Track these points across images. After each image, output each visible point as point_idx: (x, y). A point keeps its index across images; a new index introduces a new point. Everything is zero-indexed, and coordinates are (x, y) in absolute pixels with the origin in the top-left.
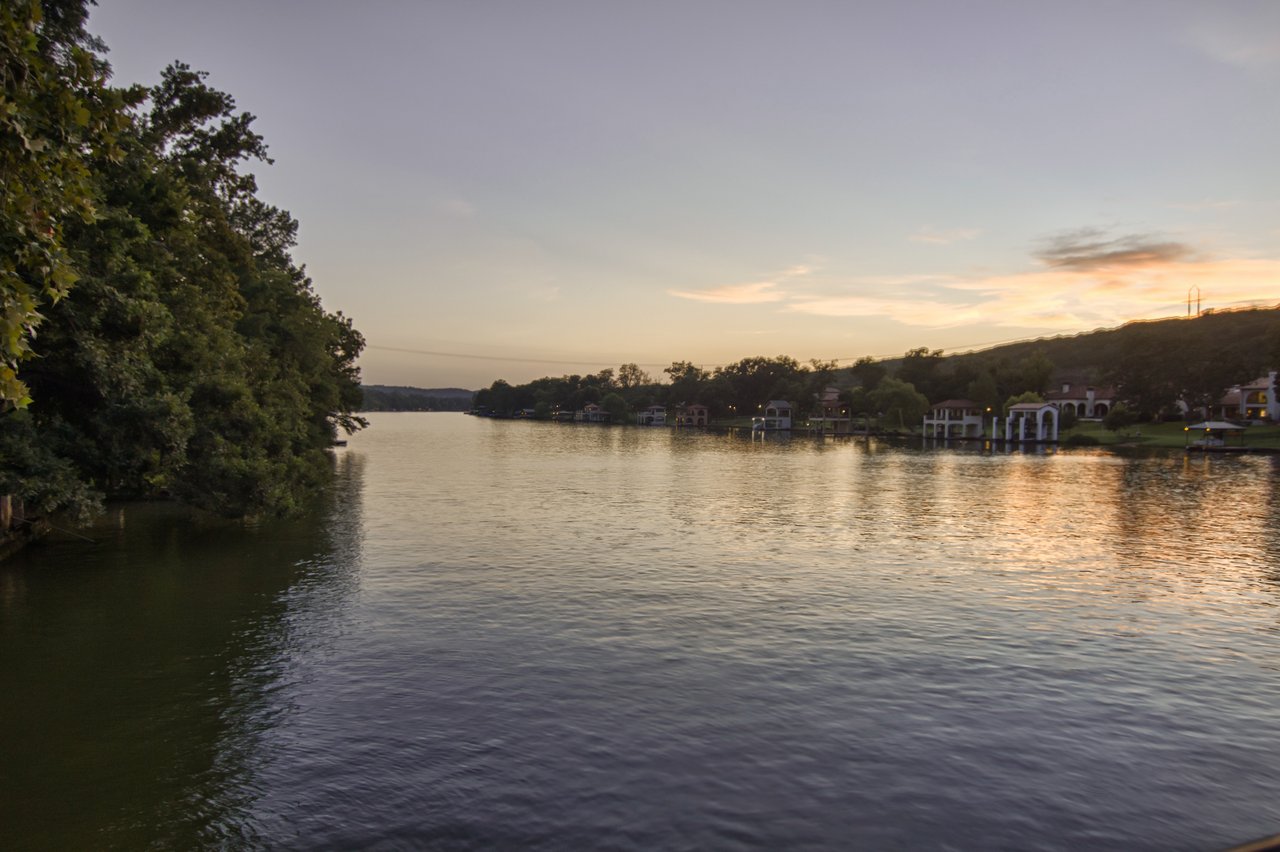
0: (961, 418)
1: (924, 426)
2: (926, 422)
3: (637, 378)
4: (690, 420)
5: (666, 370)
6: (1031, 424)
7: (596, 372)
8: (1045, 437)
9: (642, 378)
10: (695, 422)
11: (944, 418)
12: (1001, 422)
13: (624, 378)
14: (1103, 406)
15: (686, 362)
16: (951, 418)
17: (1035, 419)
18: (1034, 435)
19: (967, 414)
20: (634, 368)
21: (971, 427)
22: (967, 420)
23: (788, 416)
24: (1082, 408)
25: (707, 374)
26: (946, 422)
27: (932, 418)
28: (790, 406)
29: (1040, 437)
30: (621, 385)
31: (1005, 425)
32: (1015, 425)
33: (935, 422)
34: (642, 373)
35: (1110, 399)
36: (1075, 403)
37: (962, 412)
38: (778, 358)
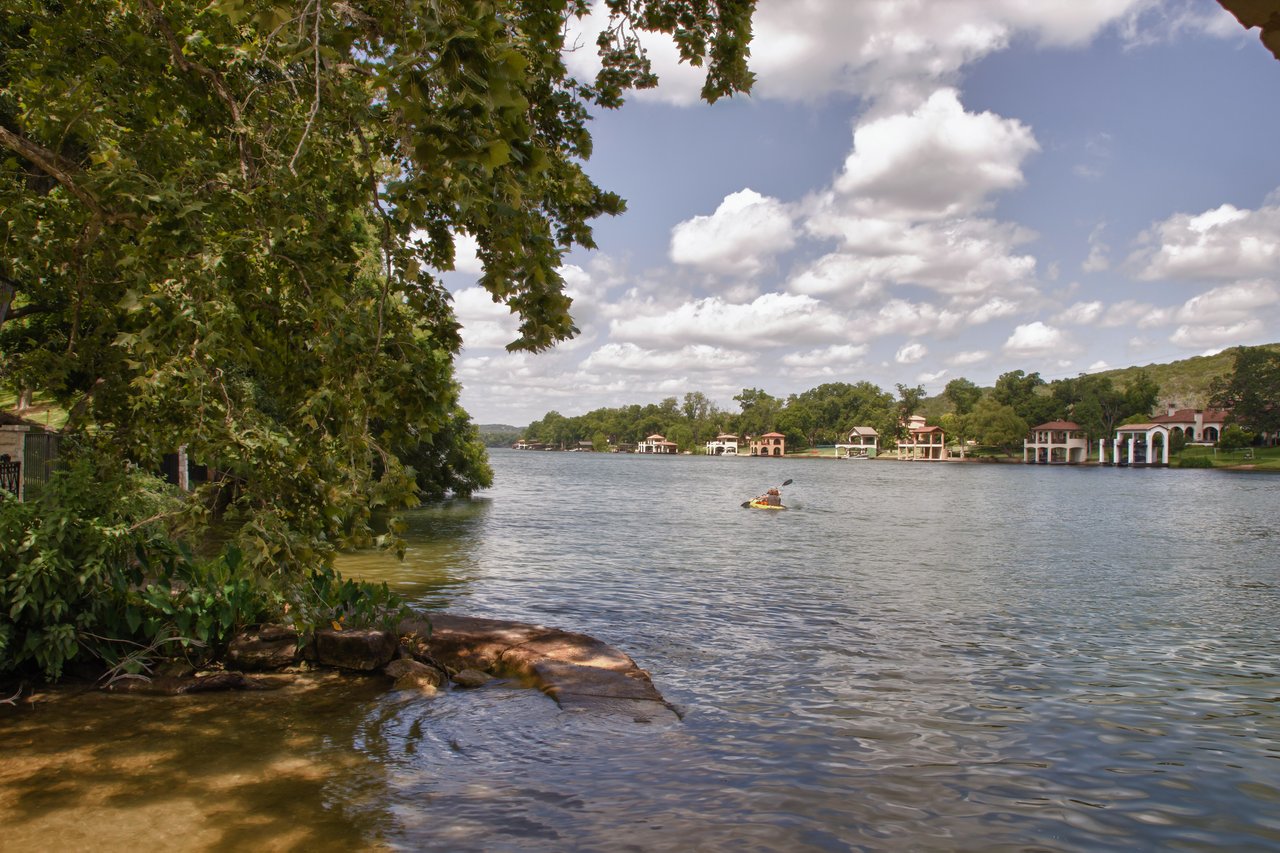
0: (1064, 442)
1: (1025, 451)
2: (1027, 445)
3: (704, 409)
4: (765, 450)
5: (736, 398)
6: (1140, 448)
7: (658, 402)
8: (1155, 460)
9: (709, 408)
10: (771, 452)
11: (1046, 442)
12: (1109, 445)
13: (689, 409)
14: (1213, 429)
15: (758, 390)
16: (1053, 442)
17: (1145, 442)
18: (1144, 458)
19: (1071, 438)
20: (699, 397)
21: (1075, 451)
22: (1071, 443)
23: (873, 444)
24: (1190, 431)
25: (780, 402)
26: (1050, 446)
27: (1033, 441)
28: (875, 433)
29: (1149, 460)
30: (685, 415)
31: (1113, 447)
32: (1123, 446)
33: (1037, 446)
34: (708, 402)
35: (1220, 422)
36: (1183, 427)
37: (1065, 435)
38: (858, 384)
